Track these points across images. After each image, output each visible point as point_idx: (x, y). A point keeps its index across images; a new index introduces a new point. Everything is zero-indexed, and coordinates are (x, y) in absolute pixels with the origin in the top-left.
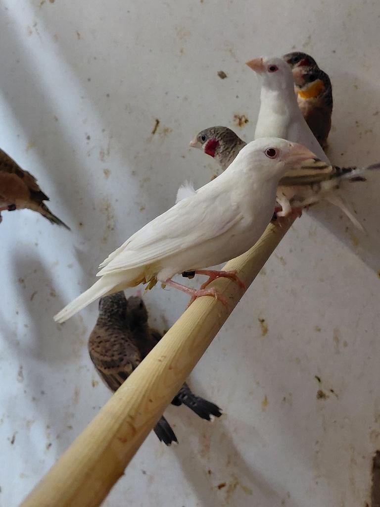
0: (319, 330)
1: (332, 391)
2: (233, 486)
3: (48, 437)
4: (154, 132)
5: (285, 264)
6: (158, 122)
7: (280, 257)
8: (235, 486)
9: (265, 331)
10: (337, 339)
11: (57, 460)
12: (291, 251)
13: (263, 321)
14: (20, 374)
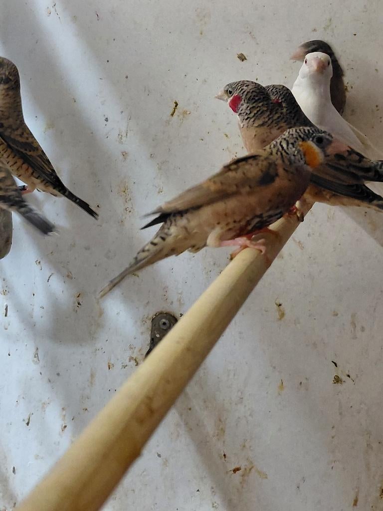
0: (337, 315)
1: (349, 376)
2: (248, 470)
3: (64, 419)
4: (172, 115)
5: (302, 248)
6: (177, 105)
7: (298, 241)
8: (250, 470)
9: (282, 315)
10: (354, 324)
11: (72, 442)
12: (309, 235)
13: (280, 305)
14: (36, 355)
